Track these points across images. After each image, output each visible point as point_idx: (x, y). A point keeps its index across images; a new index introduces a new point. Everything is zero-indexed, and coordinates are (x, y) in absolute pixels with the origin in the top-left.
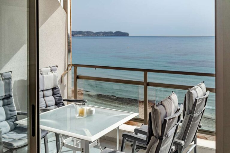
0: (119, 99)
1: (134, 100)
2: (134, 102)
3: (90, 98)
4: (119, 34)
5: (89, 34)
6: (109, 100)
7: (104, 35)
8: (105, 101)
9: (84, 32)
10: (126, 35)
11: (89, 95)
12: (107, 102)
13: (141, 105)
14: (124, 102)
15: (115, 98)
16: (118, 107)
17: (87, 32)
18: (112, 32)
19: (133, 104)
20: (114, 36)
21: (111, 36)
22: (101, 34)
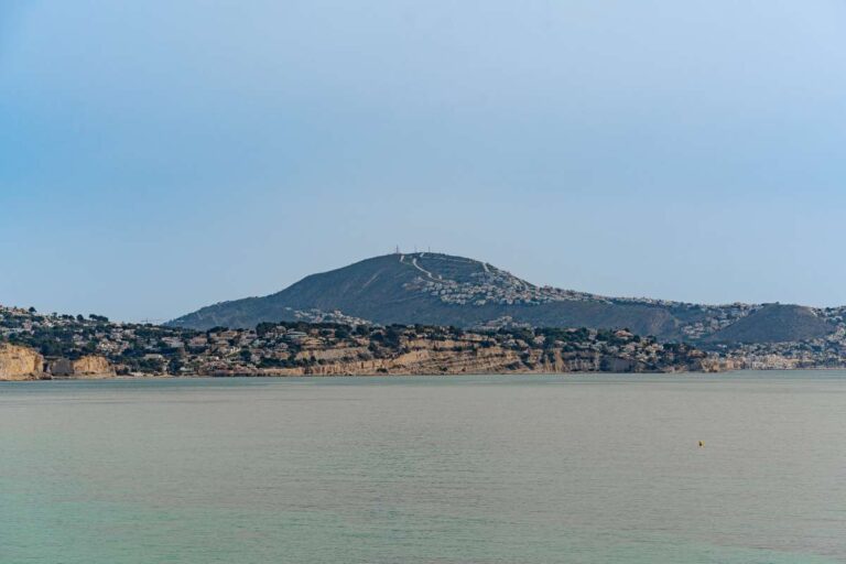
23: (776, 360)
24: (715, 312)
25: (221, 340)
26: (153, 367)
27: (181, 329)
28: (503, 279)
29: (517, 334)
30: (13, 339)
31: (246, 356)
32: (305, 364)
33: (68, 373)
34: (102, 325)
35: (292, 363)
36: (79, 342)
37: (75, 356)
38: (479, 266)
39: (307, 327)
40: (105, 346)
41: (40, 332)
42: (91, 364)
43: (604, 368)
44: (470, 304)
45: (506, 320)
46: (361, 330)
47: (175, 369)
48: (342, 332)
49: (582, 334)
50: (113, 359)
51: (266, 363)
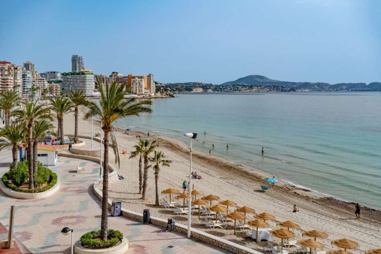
0: (365, 211)
3: (308, 204)
5: (321, 87)
6: (344, 211)
7: (350, 89)
9: (314, 85)
11: (307, 198)
12: (340, 215)
14: (374, 219)
16: (360, 226)
17: (319, 84)
18: (364, 84)
20: (368, 90)
21: (363, 91)
22: (344, 87)
23: (306, 90)
24: (298, 83)
25: (228, 87)
26: (218, 91)
27: (222, 86)
28: (267, 79)
29: (269, 86)
30: (199, 87)
31: (231, 89)
32: (239, 90)
33: (206, 91)
34: (211, 85)
35: (237, 90)
36: (208, 87)
37: (208, 89)
38: (264, 77)
39: (240, 85)
40: (212, 88)
41: (203, 86)
42: (210, 91)
43: (282, 91)
44: (263, 82)
45: (268, 84)
46: (247, 86)
47: (221, 91)
48: (244, 86)
49: (279, 86)
50: (213, 90)
51: (234, 90)
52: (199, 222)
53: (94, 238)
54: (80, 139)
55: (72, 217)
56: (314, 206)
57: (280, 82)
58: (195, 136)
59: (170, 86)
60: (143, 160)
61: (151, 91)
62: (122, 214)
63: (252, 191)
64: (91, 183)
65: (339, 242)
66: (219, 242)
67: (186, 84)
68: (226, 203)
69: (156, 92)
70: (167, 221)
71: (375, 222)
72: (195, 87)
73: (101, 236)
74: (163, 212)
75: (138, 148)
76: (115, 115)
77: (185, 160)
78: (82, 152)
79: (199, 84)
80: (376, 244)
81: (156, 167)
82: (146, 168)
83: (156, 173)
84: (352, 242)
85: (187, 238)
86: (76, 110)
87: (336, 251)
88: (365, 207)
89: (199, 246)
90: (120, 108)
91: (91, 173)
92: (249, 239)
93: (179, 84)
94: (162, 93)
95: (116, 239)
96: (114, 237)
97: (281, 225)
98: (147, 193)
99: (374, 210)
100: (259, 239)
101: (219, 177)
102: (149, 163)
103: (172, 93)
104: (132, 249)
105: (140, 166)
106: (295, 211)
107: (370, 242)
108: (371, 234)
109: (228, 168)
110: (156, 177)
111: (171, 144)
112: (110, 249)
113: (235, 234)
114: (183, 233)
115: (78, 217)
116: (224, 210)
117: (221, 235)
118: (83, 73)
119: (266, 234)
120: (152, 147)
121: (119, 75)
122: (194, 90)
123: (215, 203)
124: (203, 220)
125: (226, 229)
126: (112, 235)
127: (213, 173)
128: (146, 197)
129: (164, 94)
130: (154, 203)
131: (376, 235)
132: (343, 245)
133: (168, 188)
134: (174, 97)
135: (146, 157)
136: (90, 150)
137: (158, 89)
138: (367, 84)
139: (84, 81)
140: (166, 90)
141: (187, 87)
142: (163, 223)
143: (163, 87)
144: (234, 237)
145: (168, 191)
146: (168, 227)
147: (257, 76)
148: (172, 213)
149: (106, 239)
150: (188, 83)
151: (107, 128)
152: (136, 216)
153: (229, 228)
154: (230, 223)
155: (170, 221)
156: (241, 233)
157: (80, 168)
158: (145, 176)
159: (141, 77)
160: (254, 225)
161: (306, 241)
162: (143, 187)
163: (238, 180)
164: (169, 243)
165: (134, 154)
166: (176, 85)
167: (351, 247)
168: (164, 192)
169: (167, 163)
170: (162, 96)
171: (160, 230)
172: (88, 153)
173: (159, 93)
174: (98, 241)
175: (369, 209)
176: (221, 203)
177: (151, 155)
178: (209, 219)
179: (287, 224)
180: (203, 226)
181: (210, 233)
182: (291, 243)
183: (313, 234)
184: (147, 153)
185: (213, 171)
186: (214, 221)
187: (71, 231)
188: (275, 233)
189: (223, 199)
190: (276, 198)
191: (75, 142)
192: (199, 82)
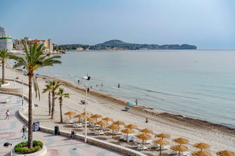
0: (187, 120)
1: (205, 122)
2: (205, 124)
3: (153, 117)
4: (185, 47)
5: (154, 47)
6: (175, 120)
7: (170, 48)
8: (171, 121)
9: (150, 46)
10: (193, 48)
11: (153, 114)
12: (173, 123)
13: (213, 129)
14: (193, 124)
15: (182, 118)
16: (185, 129)
17: (152, 45)
18: (179, 45)
19: (203, 127)
20: (181, 49)
21: (178, 49)
22: (167, 47)
23: (145, 49)
24: (140, 45)
25: (98, 47)
26: (92, 49)
27: (95, 46)
28: (122, 42)
29: (124, 47)
30: (81, 47)
32: (106, 49)
33: (85, 50)
34: (88, 46)
35: (104, 49)
36: (86, 47)
38: (120, 41)
39: (105, 46)
40: (88, 47)
41: (83, 46)
42: (87, 49)
43: (131, 49)
44: (120, 44)
45: (123, 45)
46: (110, 46)
47: (94, 49)
48: (109, 46)
49: (129, 47)
50: (89, 49)
51: (102, 49)
52: (90, 132)
53: (23, 147)
54: (6, 81)
55: (6, 133)
56: (157, 118)
57: (130, 44)
58: (89, 78)
59: (62, 46)
60: (51, 94)
61: (50, 50)
62: (40, 130)
63: (120, 110)
64: (17, 110)
65: (177, 140)
66: (105, 145)
67: (72, 45)
68: (106, 119)
69: (54, 50)
70: (71, 133)
71: (193, 126)
72: (78, 47)
73: (28, 145)
74: (66, 126)
75: (48, 86)
76: (36, 66)
77: (75, 93)
78: (8, 90)
79: (80, 45)
80: (196, 140)
81: (61, 98)
82: (54, 99)
83: (60, 102)
84: (185, 139)
85: (85, 143)
86: (3, 62)
87: (177, 146)
88: (186, 118)
89: (93, 147)
90: (40, 61)
91: (16, 104)
92: (122, 141)
93: (68, 45)
94: (57, 51)
95: (39, 147)
96: (37, 145)
97: (142, 131)
98: (54, 115)
99: (192, 119)
100: (128, 141)
101: (98, 102)
102: (56, 96)
103: (63, 51)
104: (50, 152)
105: (49, 98)
106: (147, 122)
107: (192, 138)
108: (192, 133)
109: (104, 97)
110: (61, 105)
111: (66, 83)
112: (35, 153)
113: (113, 138)
114: (82, 140)
115: (10, 133)
116: (106, 123)
117: (105, 139)
118: (5, 38)
119: (133, 137)
120: (57, 86)
121: (30, 39)
122: (78, 49)
123: (99, 120)
124: (93, 130)
125: (107, 135)
126: (35, 144)
127: (94, 100)
128: (54, 117)
129: (59, 51)
130: (60, 121)
131: (195, 134)
132: (180, 142)
133: (68, 111)
134: (65, 53)
135: (53, 92)
136: (13, 88)
137: (55, 49)
138: (180, 45)
139: (5, 44)
140: (60, 49)
141: (73, 47)
142: (68, 134)
143: (58, 47)
144: (113, 140)
145: (69, 113)
146: (72, 136)
147: (116, 40)
148: (72, 127)
149: (32, 147)
150: (74, 45)
151: (30, 75)
152: (49, 130)
153: (109, 134)
154: (109, 131)
155: (73, 133)
156: (117, 137)
157: (8, 100)
158: (53, 104)
159: (44, 41)
160: (125, 132)
161: (158, 141)
162: (52, 111)
163: (111, 104)
164: (73, 147)
165: (45, 90)
166: (66, 46)
167: (185, 143)
168: (66, 114)
169: (67, 95)
170: (57, 53)
171: (66, 138)
172: (13, 90)
173: (55, 51)
174: (26, 148)
175: (188, 119)
176: (103, 119)
177: (57, 91)
178: (96, 130)
179: (145, 131)
180: (93, 134)
181: (97, 138)
182: (148, 142)
183: (161, 136)
184: (54, 89)
185: (94, 99)
186: (100, 131)
187: (10, 145)
188: (139, 137)
189: (104, 117)
190: (135, 114)
191: (3, 83)
192: (81, 44)
